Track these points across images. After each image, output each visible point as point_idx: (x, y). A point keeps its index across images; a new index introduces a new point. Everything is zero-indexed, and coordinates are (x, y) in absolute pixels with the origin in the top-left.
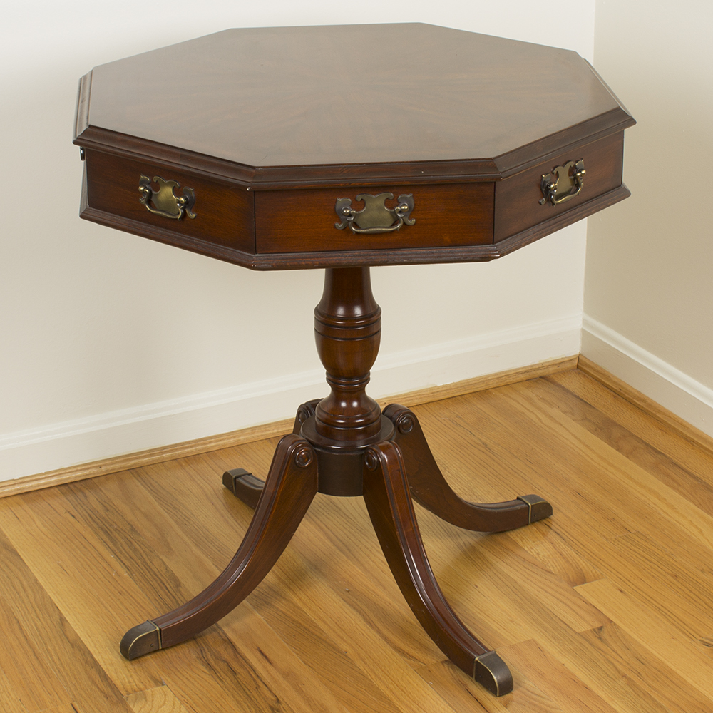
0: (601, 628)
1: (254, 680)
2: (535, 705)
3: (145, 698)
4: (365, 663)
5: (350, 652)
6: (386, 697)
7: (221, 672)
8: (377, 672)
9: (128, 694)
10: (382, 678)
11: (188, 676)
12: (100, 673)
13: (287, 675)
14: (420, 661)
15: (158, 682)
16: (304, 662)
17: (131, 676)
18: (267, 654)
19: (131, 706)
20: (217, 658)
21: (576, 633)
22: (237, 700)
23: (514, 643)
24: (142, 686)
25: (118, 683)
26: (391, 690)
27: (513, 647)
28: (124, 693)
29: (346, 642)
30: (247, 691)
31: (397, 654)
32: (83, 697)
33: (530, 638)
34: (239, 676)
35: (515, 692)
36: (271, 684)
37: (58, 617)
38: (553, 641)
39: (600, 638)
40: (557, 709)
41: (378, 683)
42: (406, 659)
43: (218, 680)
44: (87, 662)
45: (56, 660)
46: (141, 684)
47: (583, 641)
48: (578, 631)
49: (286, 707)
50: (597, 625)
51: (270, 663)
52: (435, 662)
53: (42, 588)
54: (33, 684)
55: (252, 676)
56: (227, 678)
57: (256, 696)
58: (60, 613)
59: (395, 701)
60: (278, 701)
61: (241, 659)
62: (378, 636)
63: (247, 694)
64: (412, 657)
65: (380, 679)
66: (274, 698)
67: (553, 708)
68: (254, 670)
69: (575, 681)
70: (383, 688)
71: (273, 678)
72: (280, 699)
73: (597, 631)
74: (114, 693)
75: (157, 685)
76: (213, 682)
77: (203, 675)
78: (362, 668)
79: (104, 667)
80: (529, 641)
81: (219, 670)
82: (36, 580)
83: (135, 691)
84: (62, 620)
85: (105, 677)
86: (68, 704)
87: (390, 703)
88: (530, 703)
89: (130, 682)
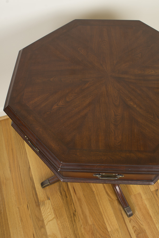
0: (157, 190)
1: (71, 201)
2: (137, 223)
3: (44, 205)
4: (98, 197)
5: (95, 192)
6: (101, 213)
7: (63, 196)
8: (100, 202)
9: (41, 202)
10: (102, 205)
11: (55, 197)
12: (35, 192)
13: (79, 200)
14: (111, 199)
15: (49, 199)
16: (84, 195)
17: (42, 195)
18: (75, 190)
19: (41, 208)
20: (63, 190)
21: (151, 191)
22: (66, 209)
23: (135, 194)
24: (44, 200)
25: (39, 197)
26: (103, 210)
27: (135, 195)
28: (40, 202)
29: (94, 187)
30: (69, 205)
31: (106, 195)
32: (30, 202)
33: (139, 192)
34: (67, 198)
35: (133, 216)
36: (74, 203)
37: (29, 166)
38: (145, 194)
39: (156, 194)
40: (143, 225)
41: (100, 207)
42: (108, 197)
43: (62, 199)
44: (33, 186)
45: (26, 185)
46: (44, 198)
47: (152, 195)
48: (152, 191)
49: (77, 214)
50: (156, 189)
51: (75, 194)
52: (115, 199)
53: (26, 154)
54: (20, 194)
55: (70, 199)
56: (64, 199)
57: (70, 208)
58: (29, 165)
59: (103, 216)
60: (75, 211)
61: (69, 191)
62: (103, 186)
63: (68, 207)
64: (110, 196)
65: (101, 205)
66: (74, 210)
67: (141, 225)
68: (71, 196)
69: (148, 213)
70: (101, 209)
71: (75, 201)
72: (76, 210)
73: (156, 191)
74: (38, 202)
75: (48, 200)
76: (61, 200)
77: (59, 197)
78: (97, 199)
79: (36, 189)
80: (139, 193)
81: (63, 195)
82: (26, 150)
83: (42, 201)
84: (30, 168)
85: (36, 194)
86: (26, 204)
87: (102, 216)
88: (136, 222)
89: (42, 197)
